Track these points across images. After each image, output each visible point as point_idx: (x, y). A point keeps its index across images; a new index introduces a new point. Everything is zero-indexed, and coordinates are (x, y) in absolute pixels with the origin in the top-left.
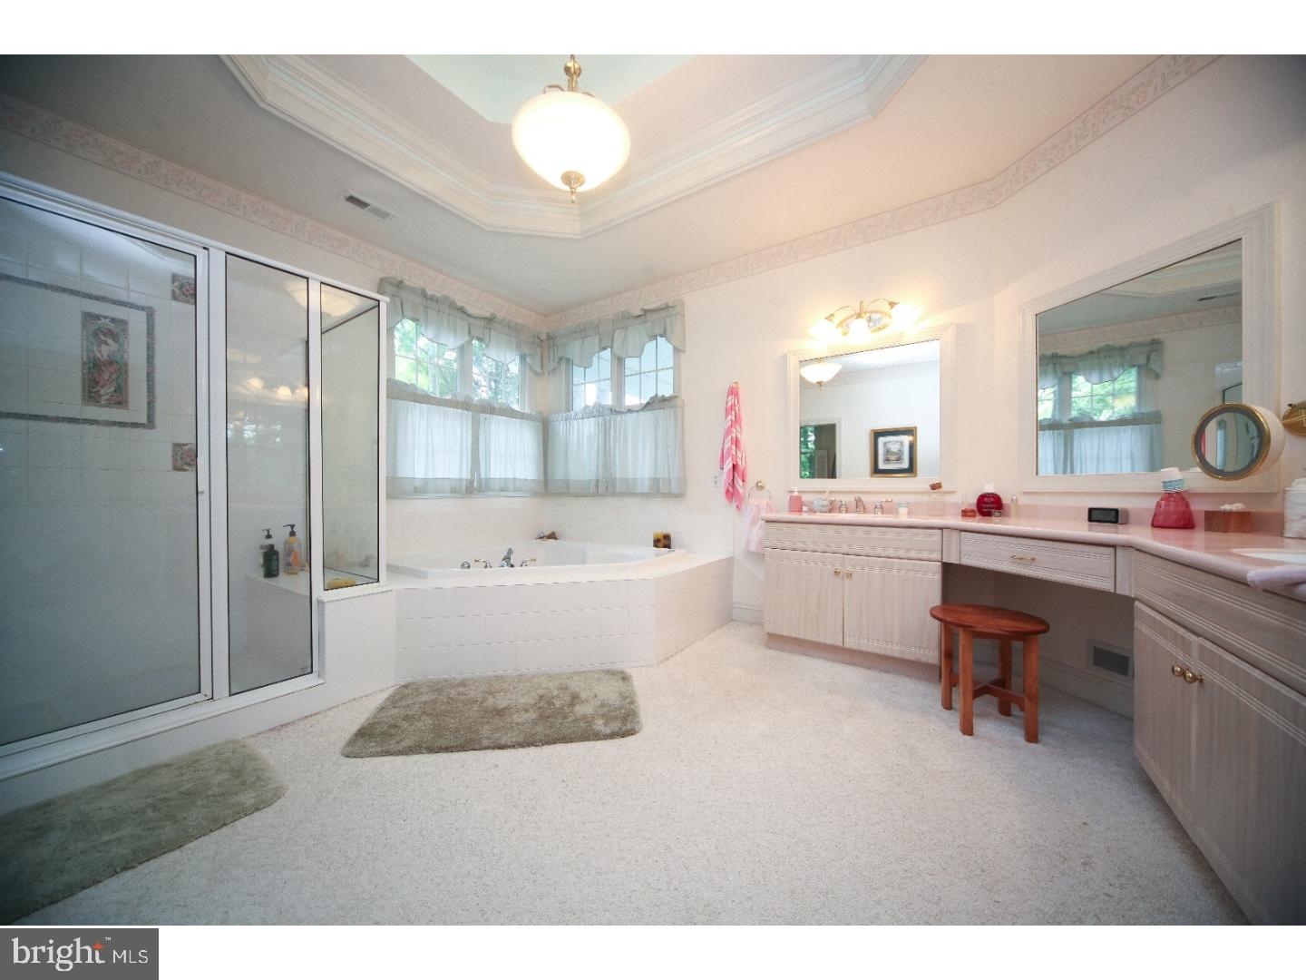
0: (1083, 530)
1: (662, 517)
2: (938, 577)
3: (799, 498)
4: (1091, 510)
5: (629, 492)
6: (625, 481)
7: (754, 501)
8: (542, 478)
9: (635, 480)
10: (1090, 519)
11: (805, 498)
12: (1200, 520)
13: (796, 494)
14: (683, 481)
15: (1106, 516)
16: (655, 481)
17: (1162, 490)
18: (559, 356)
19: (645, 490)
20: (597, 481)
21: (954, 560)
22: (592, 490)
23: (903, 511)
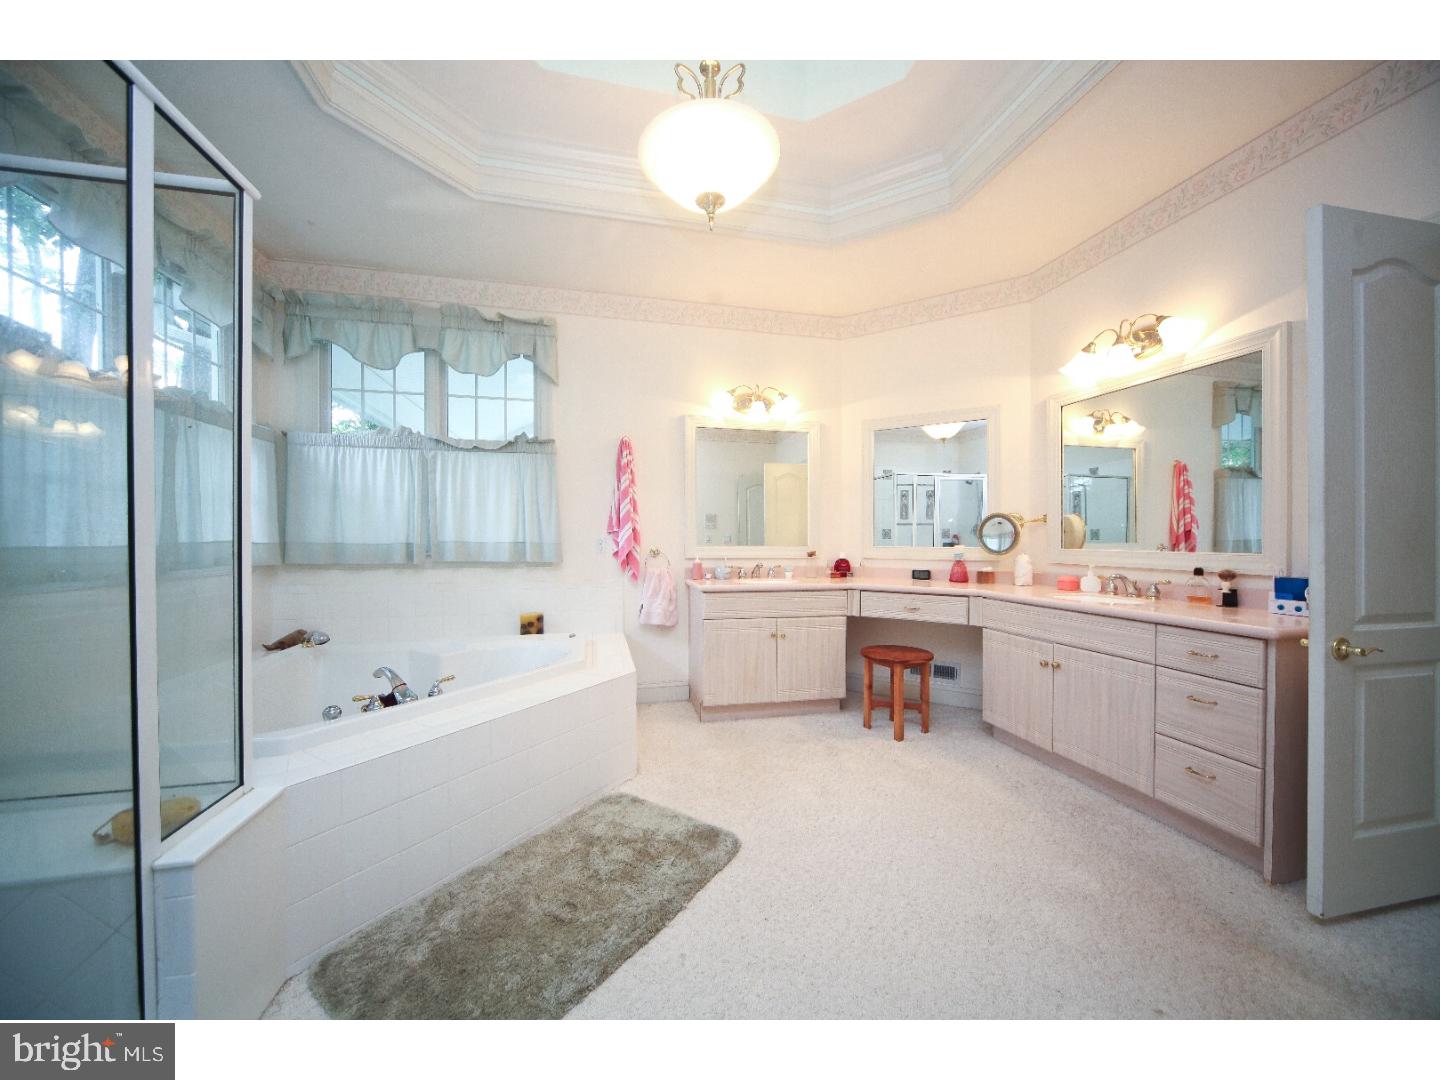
0: (909, 584)
1: (527, 593)
2: (843, 629)
3: (700, 565)
4: (914, 571)
5: (470, 559)
6: (462, 545)
7: (652, 568)
8: (277, 540)
9: (482, 545)
10: (914, 577)
11: (706, 565)
12: (972, 577)
13: (697, 561)
14: (558, 546)
15: (923, 575)
16: (519, 547)
17: (954, 559)
18: (318, 336)
19: (505, 557)
20: (409, 546)
21: (855, 613)
22: (399, 557)
23: (789, 574)
